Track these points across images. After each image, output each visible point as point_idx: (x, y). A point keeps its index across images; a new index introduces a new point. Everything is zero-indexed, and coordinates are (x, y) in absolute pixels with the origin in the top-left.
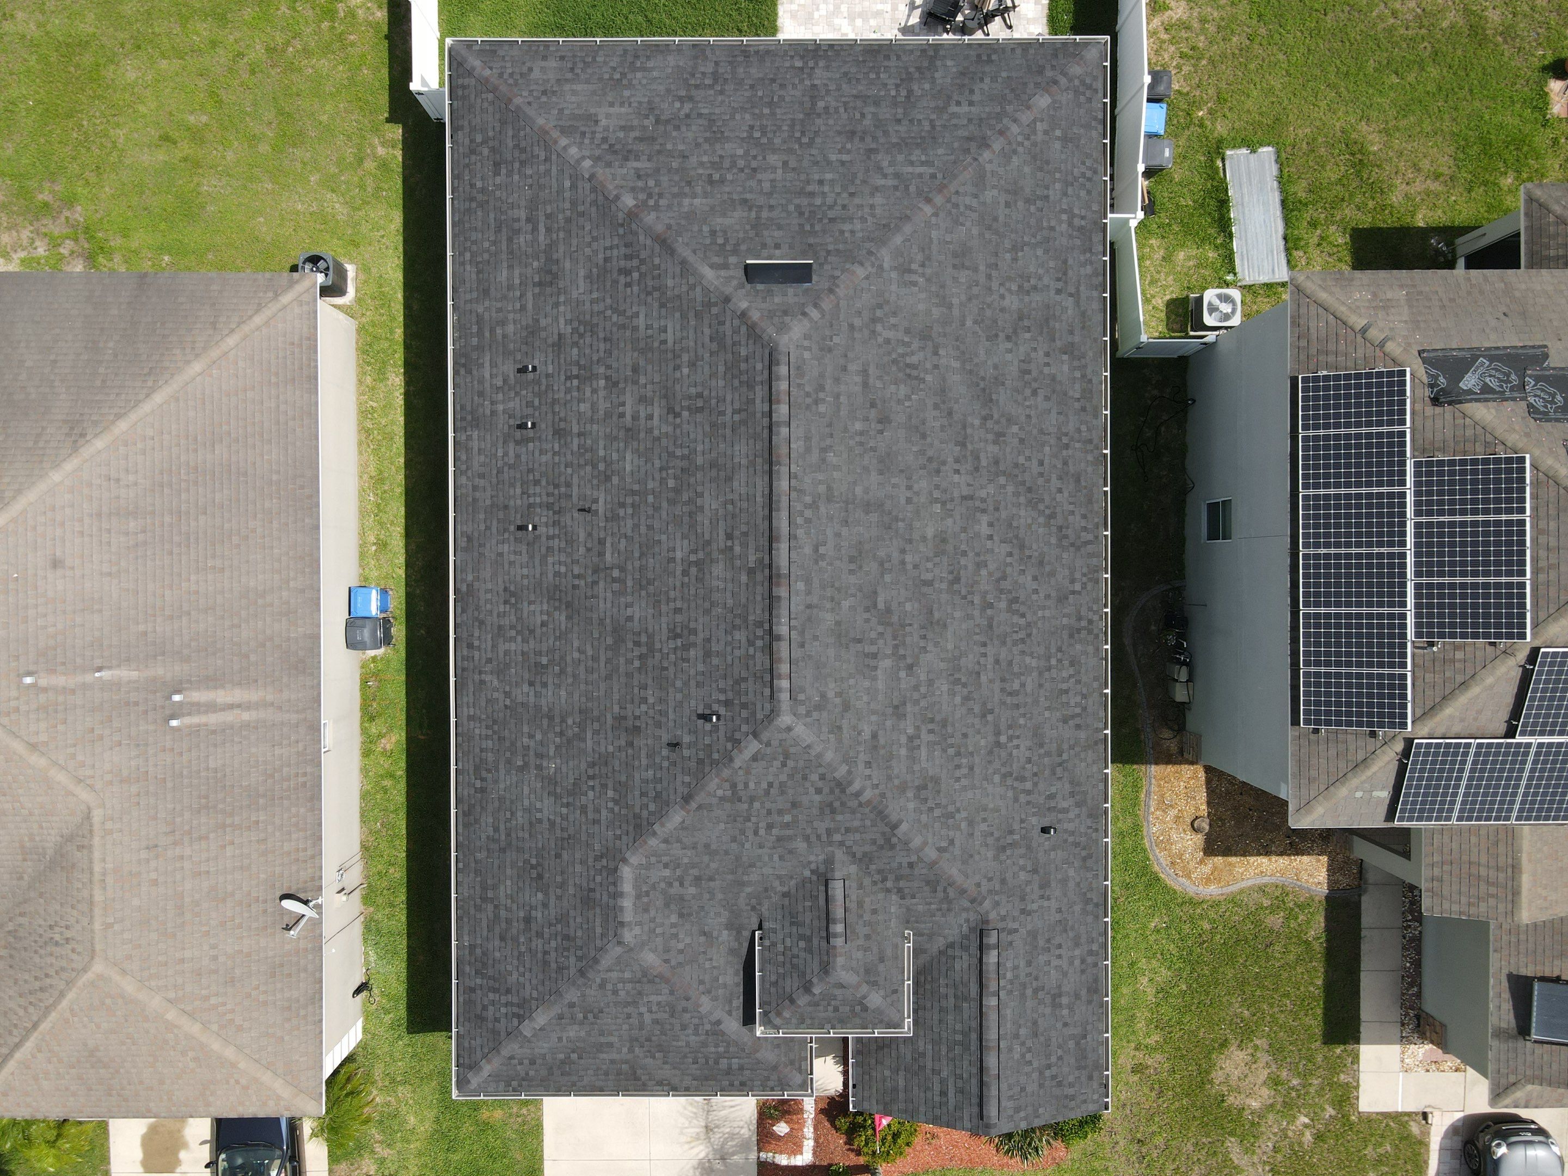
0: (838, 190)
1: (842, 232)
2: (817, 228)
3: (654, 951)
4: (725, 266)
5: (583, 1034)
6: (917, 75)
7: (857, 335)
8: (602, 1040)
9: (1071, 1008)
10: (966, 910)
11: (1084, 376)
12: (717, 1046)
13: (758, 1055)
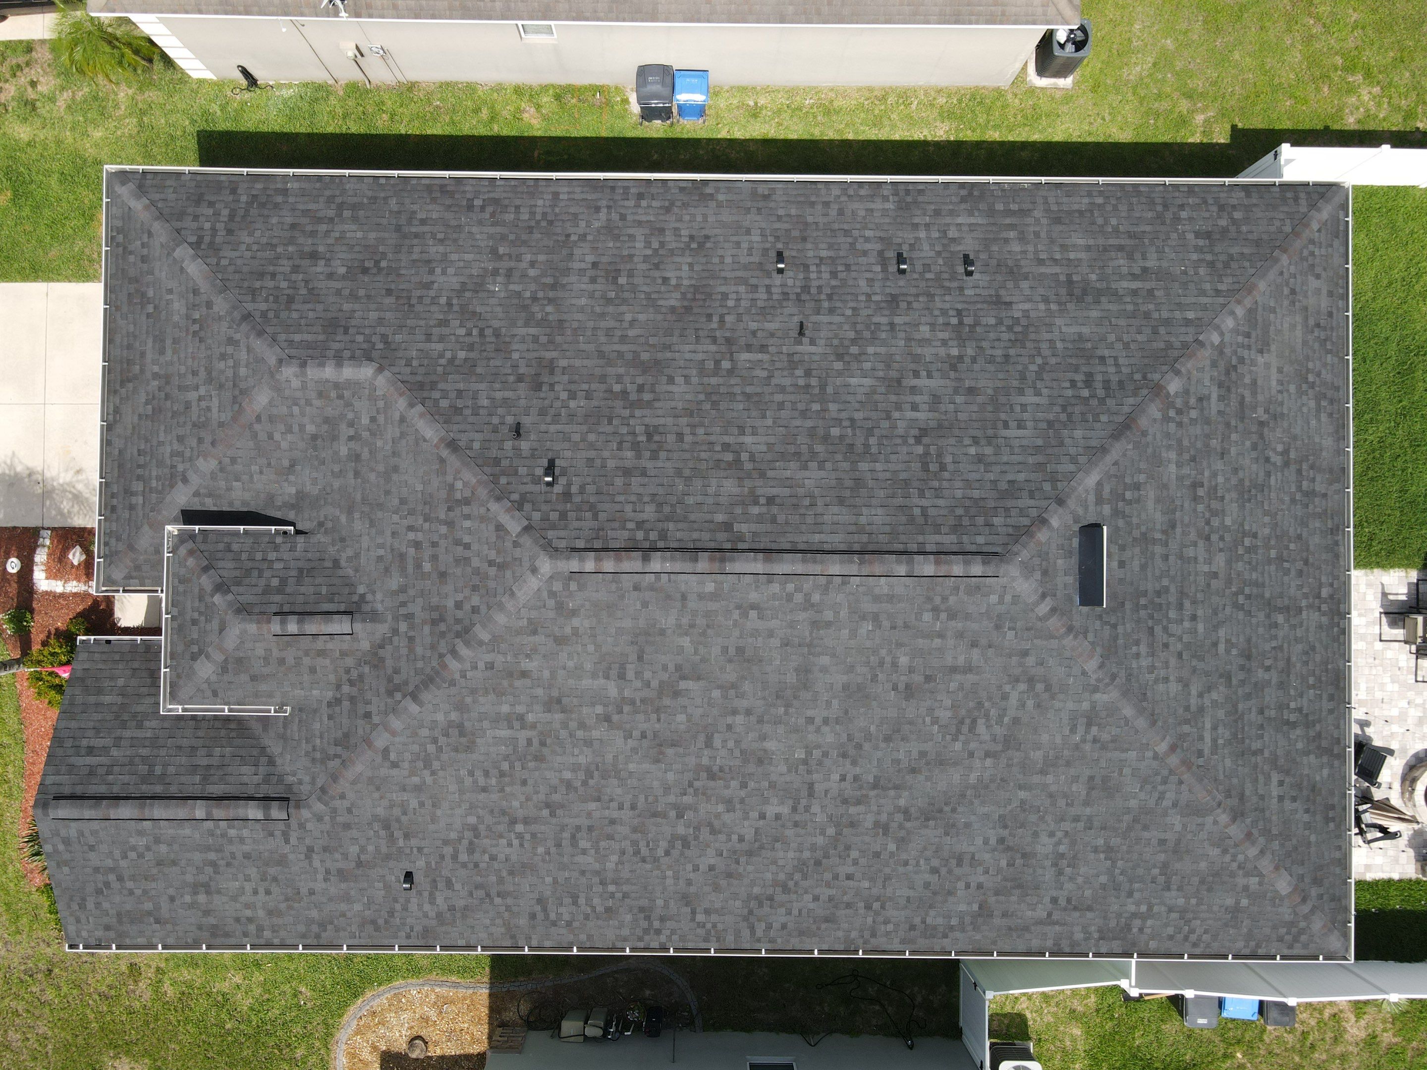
0: (1186, 638)
1: (1137, 643)
2: (1143, 613)
3: (271, 403)
4: (1099, 501)
5: (176, 318)
6: (1312, 733)
7: (1015, 659)
8: (169, 342)
9: (192, 906)
10: (313, 782)
11: (952, 928)
12: (158, 478)
13: (146, 528)
